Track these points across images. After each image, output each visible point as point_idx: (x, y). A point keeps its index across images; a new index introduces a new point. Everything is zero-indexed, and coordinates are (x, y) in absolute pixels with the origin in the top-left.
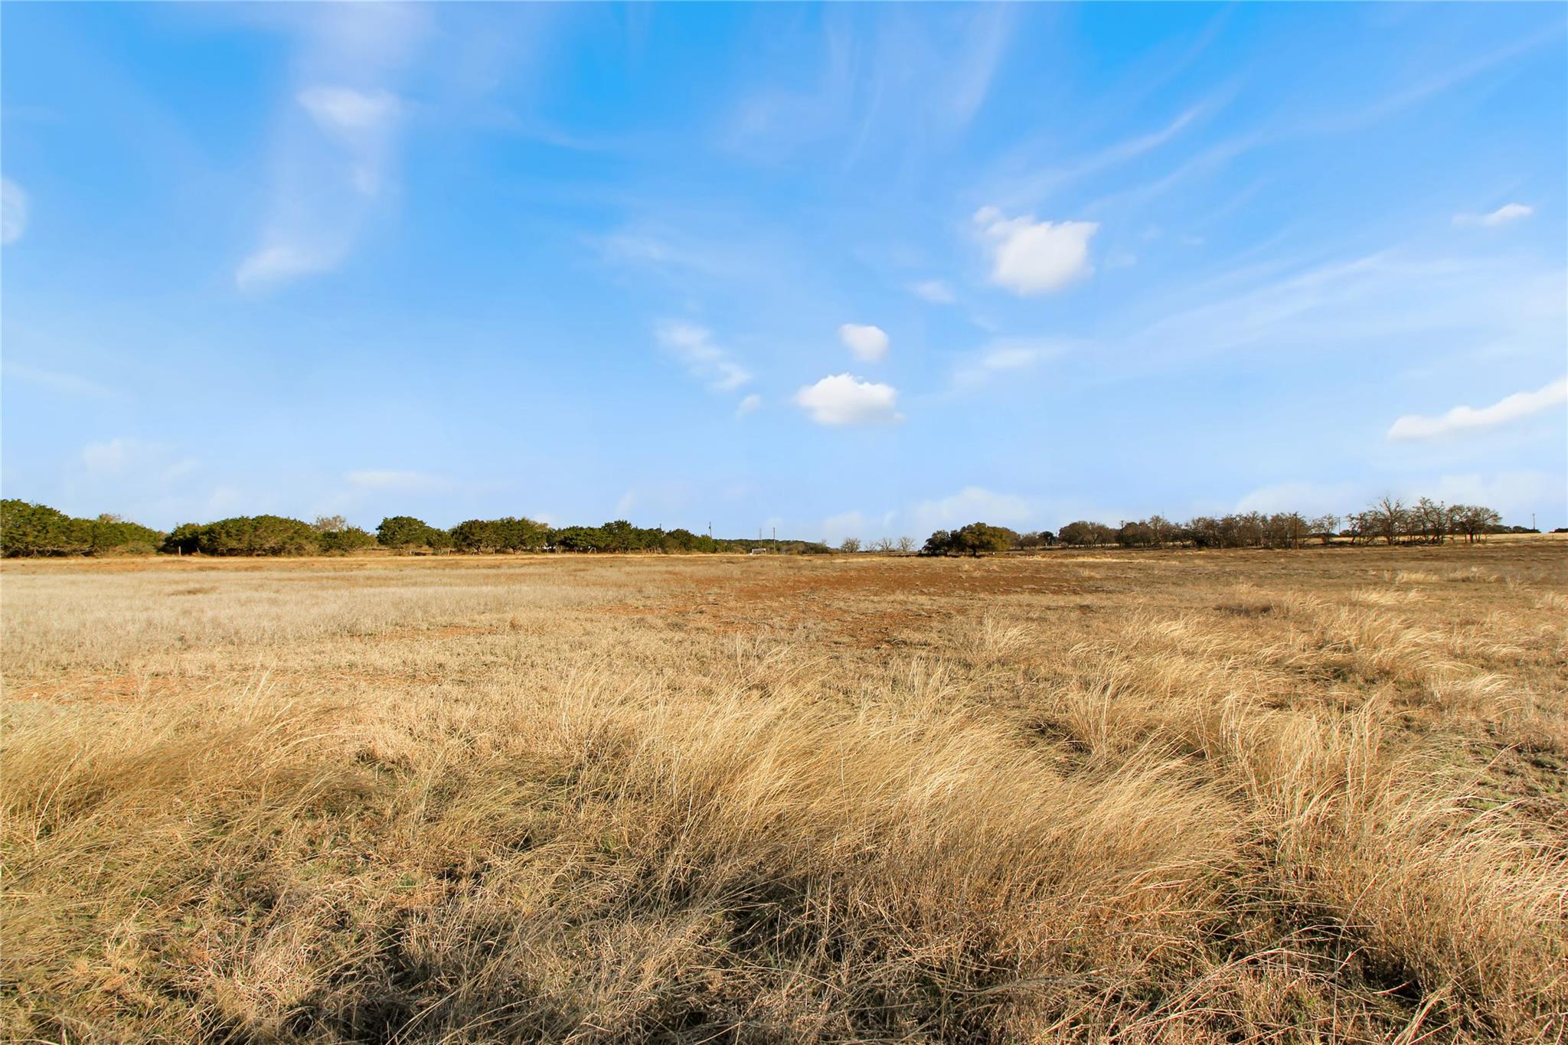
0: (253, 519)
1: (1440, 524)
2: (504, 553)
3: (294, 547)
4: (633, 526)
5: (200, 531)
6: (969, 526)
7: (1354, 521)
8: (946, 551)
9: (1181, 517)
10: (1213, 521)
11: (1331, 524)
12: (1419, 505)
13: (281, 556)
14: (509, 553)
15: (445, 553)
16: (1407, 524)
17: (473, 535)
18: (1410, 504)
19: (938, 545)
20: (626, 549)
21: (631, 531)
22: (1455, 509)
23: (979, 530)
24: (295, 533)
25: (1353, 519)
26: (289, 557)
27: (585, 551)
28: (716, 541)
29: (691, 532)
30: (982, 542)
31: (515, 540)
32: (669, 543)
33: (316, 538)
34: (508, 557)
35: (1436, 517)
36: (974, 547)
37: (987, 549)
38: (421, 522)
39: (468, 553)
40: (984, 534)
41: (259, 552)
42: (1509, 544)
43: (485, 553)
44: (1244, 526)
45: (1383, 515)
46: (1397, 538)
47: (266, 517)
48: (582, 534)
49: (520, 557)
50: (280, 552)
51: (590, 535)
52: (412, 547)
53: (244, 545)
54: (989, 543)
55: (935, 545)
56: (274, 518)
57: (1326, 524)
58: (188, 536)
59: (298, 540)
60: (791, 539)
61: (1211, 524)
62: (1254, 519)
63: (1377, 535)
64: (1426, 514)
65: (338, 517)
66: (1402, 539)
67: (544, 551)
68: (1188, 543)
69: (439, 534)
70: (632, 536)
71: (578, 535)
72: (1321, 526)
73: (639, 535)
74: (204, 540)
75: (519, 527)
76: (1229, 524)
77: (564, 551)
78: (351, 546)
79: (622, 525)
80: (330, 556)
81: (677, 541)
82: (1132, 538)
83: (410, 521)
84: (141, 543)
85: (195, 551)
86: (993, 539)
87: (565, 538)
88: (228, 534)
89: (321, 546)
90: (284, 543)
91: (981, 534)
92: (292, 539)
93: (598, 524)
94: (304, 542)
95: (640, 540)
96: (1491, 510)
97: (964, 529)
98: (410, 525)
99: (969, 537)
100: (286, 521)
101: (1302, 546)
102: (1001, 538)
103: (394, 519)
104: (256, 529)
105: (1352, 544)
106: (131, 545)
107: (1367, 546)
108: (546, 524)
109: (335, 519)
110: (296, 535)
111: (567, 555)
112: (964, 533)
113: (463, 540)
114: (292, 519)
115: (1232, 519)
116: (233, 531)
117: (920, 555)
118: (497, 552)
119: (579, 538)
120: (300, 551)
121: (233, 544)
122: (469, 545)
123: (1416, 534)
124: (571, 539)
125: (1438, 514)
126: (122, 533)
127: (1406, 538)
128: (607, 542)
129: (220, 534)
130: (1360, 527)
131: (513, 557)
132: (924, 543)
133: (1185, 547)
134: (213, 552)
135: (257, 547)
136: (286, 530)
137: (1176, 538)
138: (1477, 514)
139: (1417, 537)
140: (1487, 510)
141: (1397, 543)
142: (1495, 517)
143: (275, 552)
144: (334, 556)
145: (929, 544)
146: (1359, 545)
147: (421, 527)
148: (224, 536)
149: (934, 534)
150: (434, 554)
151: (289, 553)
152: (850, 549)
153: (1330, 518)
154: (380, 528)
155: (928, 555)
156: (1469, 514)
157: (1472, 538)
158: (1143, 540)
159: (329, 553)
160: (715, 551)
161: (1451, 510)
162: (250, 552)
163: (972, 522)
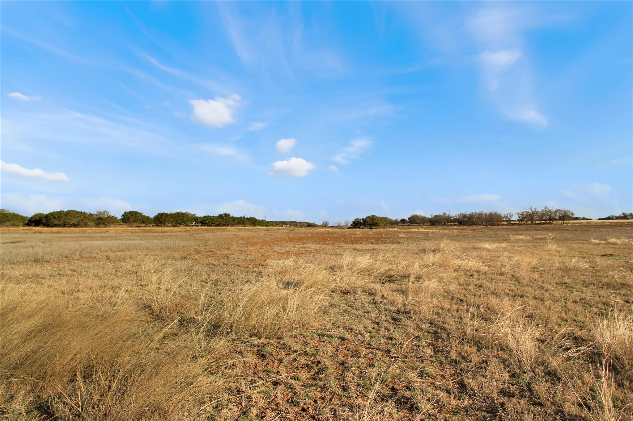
0: (66, 212)
1: (551, 216)
2: (176, 226)
3: (83, 224)
4: (231, 216)
5: (43, 216)
6: (369, 216)
7: (520, 215)
8: (360, 226)
9: (454, 213)
10: (466, 215)
11: (510, 216)
12: (544, 209)
13: (77, 227)
14: (177, 227)
15: (150, 226)
16: (538, 216)
17: (162, 219)
18: (540, 209)
19: (357, 224)
20: (228, 225)
21: (230, 217)
22: (557, 211)
23: (373, 218)
24: (84, 217)
25: (519, 214)
26: (81, 228)
27: (211, 226)
28: (268, 222)
29: (256, 218)
30: (374, 222)
31: (180, 221)
32: (246, 223)
33: (93, 220)
34: (178, 228)
35: (550, 214)
36: (371, 225)
37: (376, 226)
38: (141, 213)
39: (160, 226)
40: (375, 219)
41: (68, 226)
42: (577, 224)
43: (167, 226)
44: (477, 217)
45: (530, 213)
46: (535, 222)
47: (72, 211)
48: (209, 219)
49: (182, 228)
50: (77, 226)
51: (213, 219)
52: (136, 224)
53: (61, 223)
54: (377, 223)
55: (356, 224)
56: (75, 211)
57: (509, 217)
58: (37, 218)
59: (85, 221)
60: (302, 221)
61: (465, 216)
62: (481, 214)
63: (528, 221)
64: (546, 212)
65: (106, 211)
66: (537, 222)
67: (193, 226)
68: (457, 223)
69: (148, 218)
70: (230, 219)
71: (208, 219)
72: (507, 217)
73: (234, 219)
74: (44, 220)
75: (182, 216)
76: (472, 216)
77: (201, 226)
78: (109, 223)
79: (227, 215)
80: (99, 227)
81: (249, 221)
82: (435, 222)
83: (136, 213)
84: (16, 221)
85: (40, 225)
86: (378, 222)
87: (202, 220)
88: (54, 218)
89: (95, 223)
90: (79, 222)
91: (374, 219)
92: (82, 220)
93: (217, 215)
94: (88, 221)
95: (234, 221)
96: (571, 211)
97: (367, 217)
98: (136, 214)
99: (369, 221)
100: (81, 213)
101: (498, 225)
102: (381, 221)
103: (129, 212)
104: (66, 216)
105: (518, 224)
106: (12, 222)
107: (524, 225)
108: (195, 215)
109: (104, 212)
110: (84, 219)
111: (203, 227)
112: (367, 219)
113: (158, 221)
114: (83, 211)
115: (473, 214)
116: (57, 217)
117: (350, 228)
118: (173, 226)
119: (208, 220)
120: (86, 225)
121: (57, 222)
122: (161, 223)
123: (543, 220)
124: (205, 221)
125: (551, 213)
126: (7, 217)
127: (539, 222)
128: (220, 222)
129: (51, 218)
130: (522, 217)
131: (180, 228)
132: (351, 223)
133: (455, 225)
134: (48, 225)
135: (67, 223)
136: (80, 216)
137: (452, 221)
138: (565, 213)
139: (543, 222)
140: (569, 211)
141: (536, 224)
142: (572, 214)
143: (75, 226)
144: (101, 227)
145: (353, 223)
146: (521, 224)
147: (141, 215)
148: (52, 219)
149: (355, 219)
150: (145, 227)
151: (81, 226)
152: (325, 225)
153: (510, 214)
154: (123, 216)
155: (352, 228)
156: (562, 213)
157: (563, 222)
158: (439, 222)
159: (99, 226)
160: (267, 226)
161: (556, 211)
162: (64, 225)
163: (370, 215)
